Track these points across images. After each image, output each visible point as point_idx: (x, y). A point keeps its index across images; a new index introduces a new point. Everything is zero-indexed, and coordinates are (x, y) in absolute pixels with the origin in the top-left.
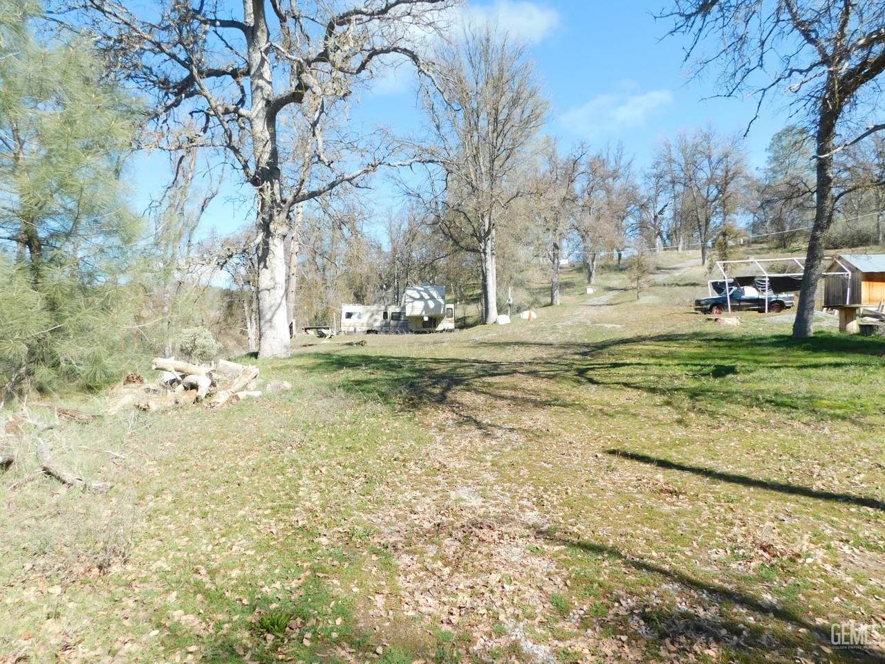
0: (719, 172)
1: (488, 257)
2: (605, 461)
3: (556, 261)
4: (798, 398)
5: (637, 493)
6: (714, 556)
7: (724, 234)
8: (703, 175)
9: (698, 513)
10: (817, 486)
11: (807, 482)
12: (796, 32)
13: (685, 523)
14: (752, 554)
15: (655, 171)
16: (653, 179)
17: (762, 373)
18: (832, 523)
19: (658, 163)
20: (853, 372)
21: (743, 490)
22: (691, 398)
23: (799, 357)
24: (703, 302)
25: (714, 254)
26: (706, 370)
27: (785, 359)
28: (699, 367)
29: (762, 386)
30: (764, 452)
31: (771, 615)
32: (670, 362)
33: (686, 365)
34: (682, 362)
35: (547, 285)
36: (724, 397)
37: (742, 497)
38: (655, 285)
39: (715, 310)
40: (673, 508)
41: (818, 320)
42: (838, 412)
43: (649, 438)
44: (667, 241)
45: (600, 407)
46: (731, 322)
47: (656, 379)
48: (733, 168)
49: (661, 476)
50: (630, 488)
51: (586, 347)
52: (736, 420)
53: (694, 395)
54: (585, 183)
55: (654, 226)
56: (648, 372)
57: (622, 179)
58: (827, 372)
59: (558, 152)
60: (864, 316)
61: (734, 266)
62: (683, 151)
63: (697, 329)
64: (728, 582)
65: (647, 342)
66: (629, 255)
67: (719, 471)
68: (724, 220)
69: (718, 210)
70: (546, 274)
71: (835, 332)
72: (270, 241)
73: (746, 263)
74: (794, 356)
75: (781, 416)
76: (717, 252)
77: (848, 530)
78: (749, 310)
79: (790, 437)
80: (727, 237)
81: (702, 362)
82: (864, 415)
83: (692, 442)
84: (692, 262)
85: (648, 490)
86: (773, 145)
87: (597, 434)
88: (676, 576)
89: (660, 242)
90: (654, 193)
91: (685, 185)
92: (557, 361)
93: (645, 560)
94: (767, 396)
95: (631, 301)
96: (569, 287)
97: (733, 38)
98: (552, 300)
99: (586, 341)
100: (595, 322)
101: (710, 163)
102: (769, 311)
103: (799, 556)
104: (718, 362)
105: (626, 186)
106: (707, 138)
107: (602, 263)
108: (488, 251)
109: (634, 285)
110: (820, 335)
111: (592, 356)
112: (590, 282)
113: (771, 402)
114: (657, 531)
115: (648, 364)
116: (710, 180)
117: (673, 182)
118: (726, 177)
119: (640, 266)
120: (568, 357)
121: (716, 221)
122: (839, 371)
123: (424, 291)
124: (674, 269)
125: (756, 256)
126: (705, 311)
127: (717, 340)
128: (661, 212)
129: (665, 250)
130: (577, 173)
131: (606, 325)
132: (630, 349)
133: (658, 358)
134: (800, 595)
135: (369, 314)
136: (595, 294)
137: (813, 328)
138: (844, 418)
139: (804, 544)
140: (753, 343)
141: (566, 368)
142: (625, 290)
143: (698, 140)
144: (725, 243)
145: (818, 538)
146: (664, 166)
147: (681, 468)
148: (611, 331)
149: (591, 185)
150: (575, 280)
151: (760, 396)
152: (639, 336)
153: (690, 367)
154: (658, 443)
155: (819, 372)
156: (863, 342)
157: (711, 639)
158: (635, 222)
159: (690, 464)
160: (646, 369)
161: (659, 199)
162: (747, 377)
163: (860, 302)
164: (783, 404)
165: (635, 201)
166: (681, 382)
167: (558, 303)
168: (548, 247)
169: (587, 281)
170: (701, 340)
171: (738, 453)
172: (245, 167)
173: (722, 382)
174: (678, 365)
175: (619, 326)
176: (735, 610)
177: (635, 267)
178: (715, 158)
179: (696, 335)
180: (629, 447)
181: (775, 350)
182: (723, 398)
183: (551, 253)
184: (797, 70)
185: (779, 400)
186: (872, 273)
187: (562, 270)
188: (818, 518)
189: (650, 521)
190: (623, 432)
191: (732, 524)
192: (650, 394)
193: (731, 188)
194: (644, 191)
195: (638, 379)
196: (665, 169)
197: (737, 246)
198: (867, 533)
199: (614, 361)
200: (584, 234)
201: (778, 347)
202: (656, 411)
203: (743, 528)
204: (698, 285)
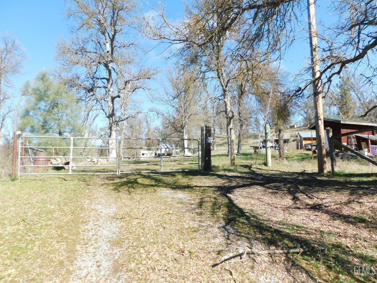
1: (185, 134)
72: (112, 132)
108: (185, 132)
123: (165, 145)
135: (150, 154)
172: (106, 114)
186: (306, 138)
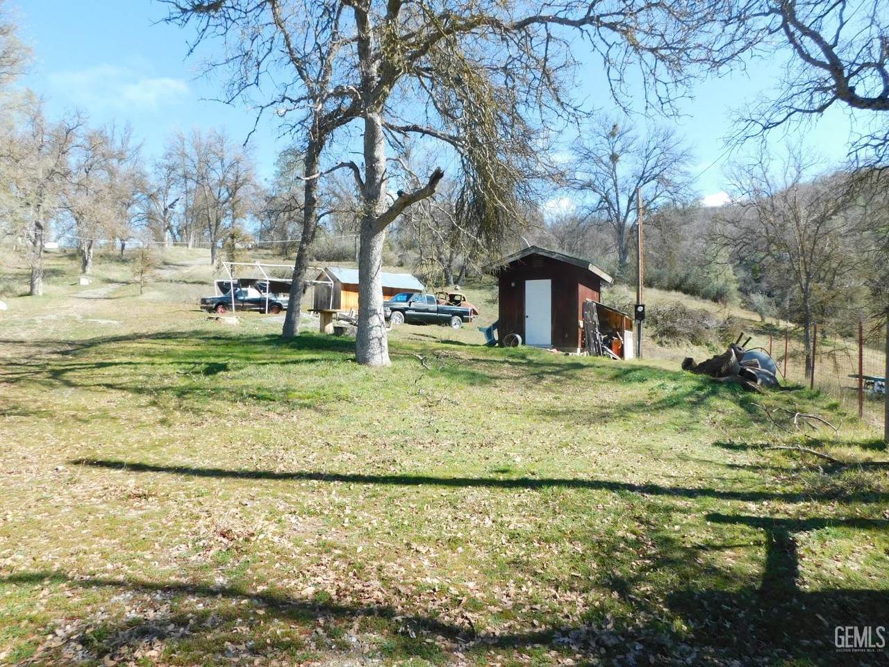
0: (230, 176)
2: (68, 473)
3: (39, 243)
4: (276, 391)
5: (101, 503)
6: (176, 553)
7: (233, 237)
8: (215, 176)
9: (166, 513)
10: (279, 468)
11: (272, 467)
12: (292, 66)
13: (150, 526)
14: (212, 543)
15: (166, 162)
16: (165, 170)
17: (251, 369)
18: (286, 499)
19: (170, 155)
20: (323, 366)
21: (215, 482)
22: (179, 396)
23: (285, 354)
24: (208, 301)
25: (223, 256)
26: (198, 368)
27: (274, 356)
28: (192, 366)
29: (249, 382)
30: (240, 443)
31: (220, 596)
32: (164, 361)
33: (180, 363)
34: (177, 360)
35: (26, 271)
36: (212, 394)
37: (213, 489)
38: (160, 280)
39: (220, 309)
40: (140, 512)
41: (305, 321)
42: (307, 401)
43: (125, 442)
44: (177, 236)
45: (73, 413)
46: (231, 321)
47: (145, 378)
48: (243, 176)
49: (132, 481)
50: (93, 499)
51: (70, 344)
52: (219, 415)
53: (182, 393)
54: (83, 159)
55: (164, 219)
56: (138, 371)
57: (129, 163)
58: (305, 367)
59: (45, 114)
60: (339, 319)
61: (241, 268)
62: (197, 147)
63: (198, 328)
64: (184, 575)
65: (144, 340)
66: (133, 246)
67: (195, 467)
68: (233, 222)
69: (228, 212)
70: (23, 258)
71: (317, 332)
73: (252, 266)
74: (280, 354)
75: (260, 409)
76: (225, 253)
77: (297, 502)
78: (251, 310)
79: (264, 427)
80: (235, 240)
81: (197, 361)
82: (325, 402)
83: (173, 441)
84: (201, 260)
85: (114, 498)
86: (279, 161)
87: (63, 443)
88: (130, 584)
89: (170, 237)
90: (165, 184)
91: (197, 182)
92: (26, 361)
93: (97, 576)
94: (251, 391)
95: (134, 296)
96: (57, 276)
97: (240, 51)
98: (32, 289)
99: (72, 338)
100: (88, 317)
101: (223, 166)
102: (269, 312)
103: (253, 535)
104: (212, 360)
105: (133, 172)
106: (221, 140)
107: (101, 252)
109: (138, 278)
110: (304, 335)
111: (75, 355)
112: (84, 271)
113: (254, 396)
114: (117, 541)
115: (139, 363)
116: (222, 183)
117: (185, 177)
118: (236, 182)
119: (144, 259)
120: (43, 357)
121: (226, 222)
122: (313, 366)
124: (183, 265)
125: (262, 260)
126: (210, 310)
127: (215, 338)
128: (172, 206)
129: (175, 245)
130: (70, 145)
131: (100, 321)
132: (122, 348)
133: (152, 356)
134: (248, 571)
136: (91, 286)
137: (299, 328)
138: (309, 407)
139: (260, 523)
140: (248, 342)
141: (37, 369)
142: (127, 283)
143: (212, 140)
144: (233, 245)
145: (273, 515)
146: (176, 159)
147: (156, 469)
148: (105, 327)
149: (90, 162)
150: (65, 268)
151: (245, 391)
152: (135, 334)
153: (183, 366)
154: (136, 446)
155: (298, 367)
156: (335, 341)
157: (155, 639)
158: (142, 211)
159: (167, 463)
160: (136, 369)
161: (170, 191)
162: (237, 373)
163: (339, 308)
164: (264, 398)
165: (144, 190)
166: (171, 381)
167: (41, 293)
168: (27, 225)
169: (81, 270)
170: (200, 339)
171: (216, 447)
173: (212, 380)
174: (172, 363)
175: (116, 322)
176: (186, 602)
177: (139, 259)
178: (227, 162)
179: (195, 333)
180: (101, 454)
181: (267, 348)
182: (210, 395)
183: (32, 234)
184: (289, 99)
185: (261, 393)
186: (348, 285)
187: (46, 255)
188: (276, 497)
189: (110, 532)
190: (96, 439)
191: (198, 518)
192: (136, 395)
193: (240, 193)
194: (154, 180)
195: (125, 379)
196: (178, 163)
197: (244, 250)
198: (310, 503)
199: (100, 360)
200: (77, 215)
201: (270, 345)
202: (139, 413)
203: (208, 519)
204: (206, 283)
